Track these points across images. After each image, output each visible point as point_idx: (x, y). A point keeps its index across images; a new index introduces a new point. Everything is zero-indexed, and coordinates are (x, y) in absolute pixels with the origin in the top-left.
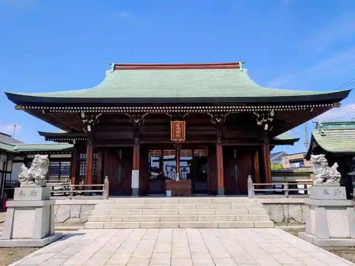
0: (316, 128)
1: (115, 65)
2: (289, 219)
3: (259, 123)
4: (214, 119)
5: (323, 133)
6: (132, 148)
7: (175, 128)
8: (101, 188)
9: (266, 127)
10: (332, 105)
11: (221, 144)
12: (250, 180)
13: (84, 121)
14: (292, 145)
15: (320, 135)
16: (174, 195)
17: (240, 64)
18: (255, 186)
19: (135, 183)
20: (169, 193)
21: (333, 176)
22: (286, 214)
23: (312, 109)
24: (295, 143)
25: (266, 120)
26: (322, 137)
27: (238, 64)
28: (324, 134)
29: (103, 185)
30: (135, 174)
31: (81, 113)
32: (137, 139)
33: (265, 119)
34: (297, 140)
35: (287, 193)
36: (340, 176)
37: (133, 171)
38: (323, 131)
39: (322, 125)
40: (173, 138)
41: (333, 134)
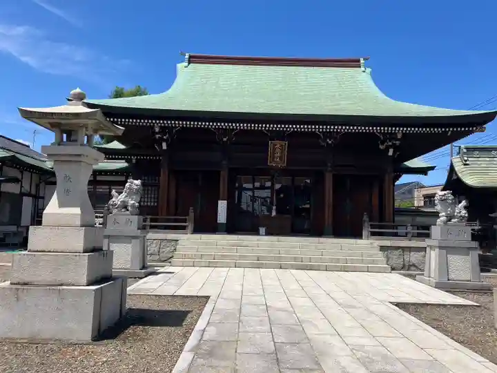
0: (459, 153)
1: (190, 57)
2: (410, 266)
3: (381, 147)
4: (325, 140)
5: (466, 161)
6: (218, 173)
7: (274, 149)
8: (185, 221)
9: (391, 152)
10: (475, 128)
11: (330, 171)
12: (365, 218)
13: (157, 136)
14: (426, 175)
15: (461, 163)
16: (268, 233)
17: (362, 61)
18: (371, 225)
19: (222, 217)
20: (262, 230)
21: (459, 215)
22: (407, 259)
23: (450, 132)
24: (430, 172)
25: (390, 144)
26: (463, 166)
27: (359, 61)
28: (468, 162)
29: (187, 217)
30: (222, 205)
31: (154, 125)
32: (224, 162)
33: (390, 141)
34: (432, 168)
35: (409, 236)
36: (467, 215)
37: (220, 202)
38: (466, 158)
39: (465, 151)
40: (270, 162)
41: (479, 163)
